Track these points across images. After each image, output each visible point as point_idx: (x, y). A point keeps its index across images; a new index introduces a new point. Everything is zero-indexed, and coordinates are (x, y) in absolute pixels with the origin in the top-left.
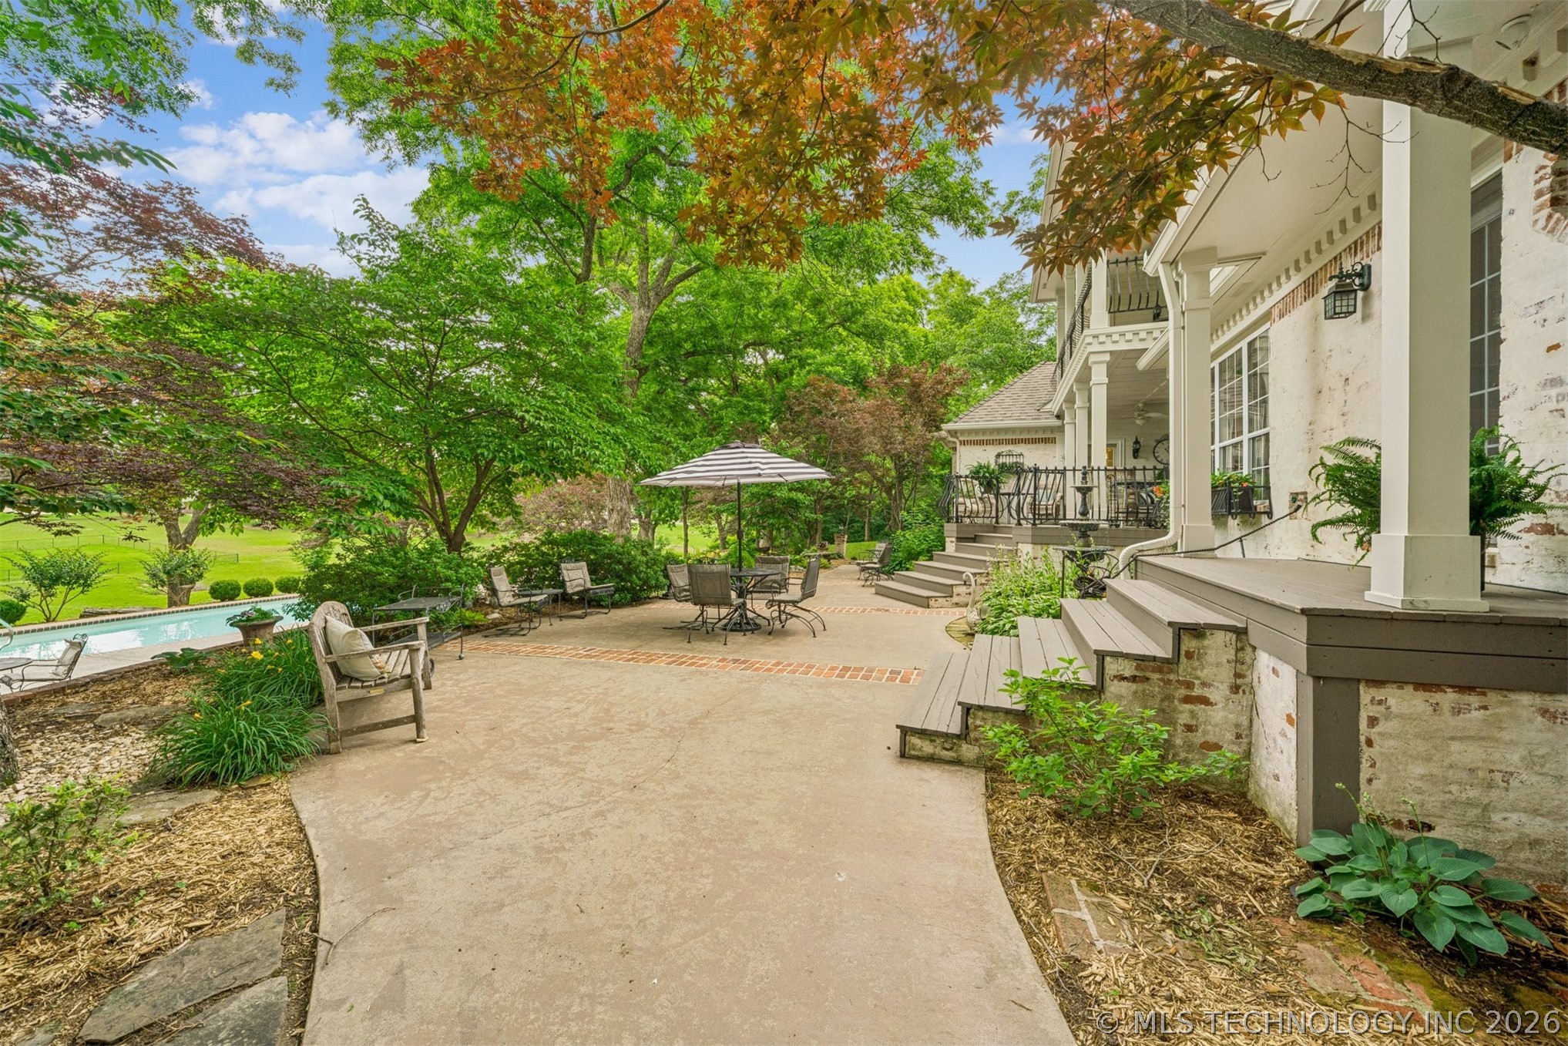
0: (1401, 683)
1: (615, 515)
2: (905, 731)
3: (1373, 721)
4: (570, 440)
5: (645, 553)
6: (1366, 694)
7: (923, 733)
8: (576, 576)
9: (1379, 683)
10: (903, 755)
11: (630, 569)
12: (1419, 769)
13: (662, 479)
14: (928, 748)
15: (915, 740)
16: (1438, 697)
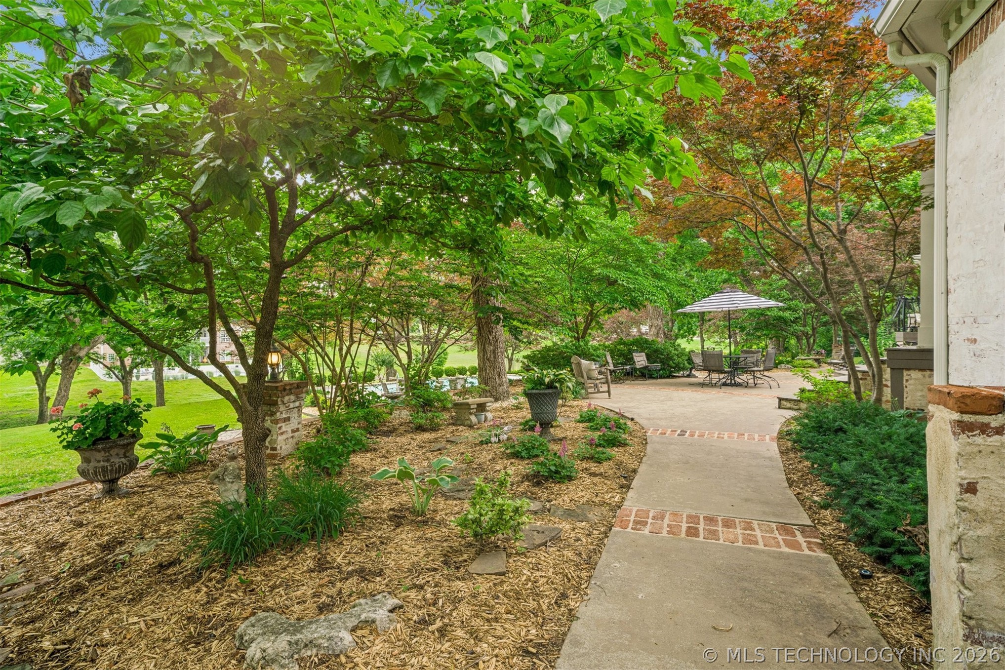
0: (915, 369)
1: (653, 329)
2: (780, 399)
3: (907, 381)
4: (642, 293)
5: (676, 349)
6: (905, 373)
7: (786, 400)
8: (640, 360)
9: (909, 369)
10: (779, 408)
11: (669, 358)
12: (920, 394)
13: (688, 309)
14: (788, 405)
15: (783, 402)
16: (924, 373)
